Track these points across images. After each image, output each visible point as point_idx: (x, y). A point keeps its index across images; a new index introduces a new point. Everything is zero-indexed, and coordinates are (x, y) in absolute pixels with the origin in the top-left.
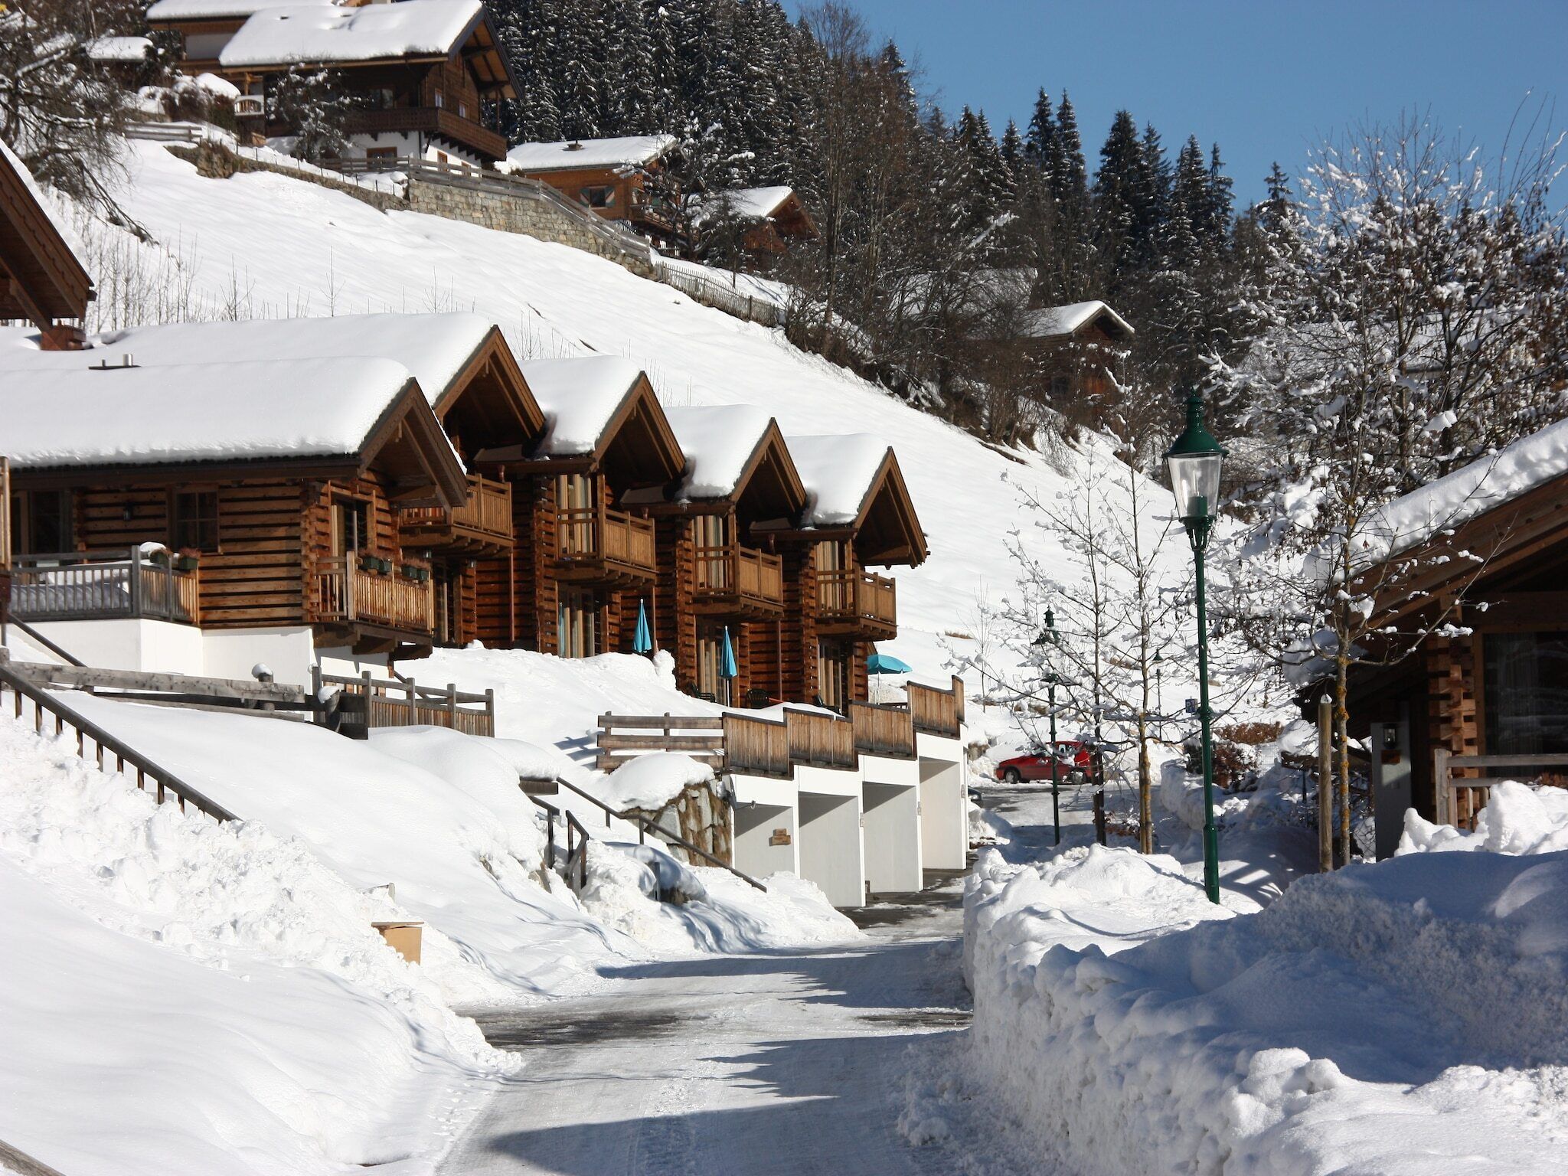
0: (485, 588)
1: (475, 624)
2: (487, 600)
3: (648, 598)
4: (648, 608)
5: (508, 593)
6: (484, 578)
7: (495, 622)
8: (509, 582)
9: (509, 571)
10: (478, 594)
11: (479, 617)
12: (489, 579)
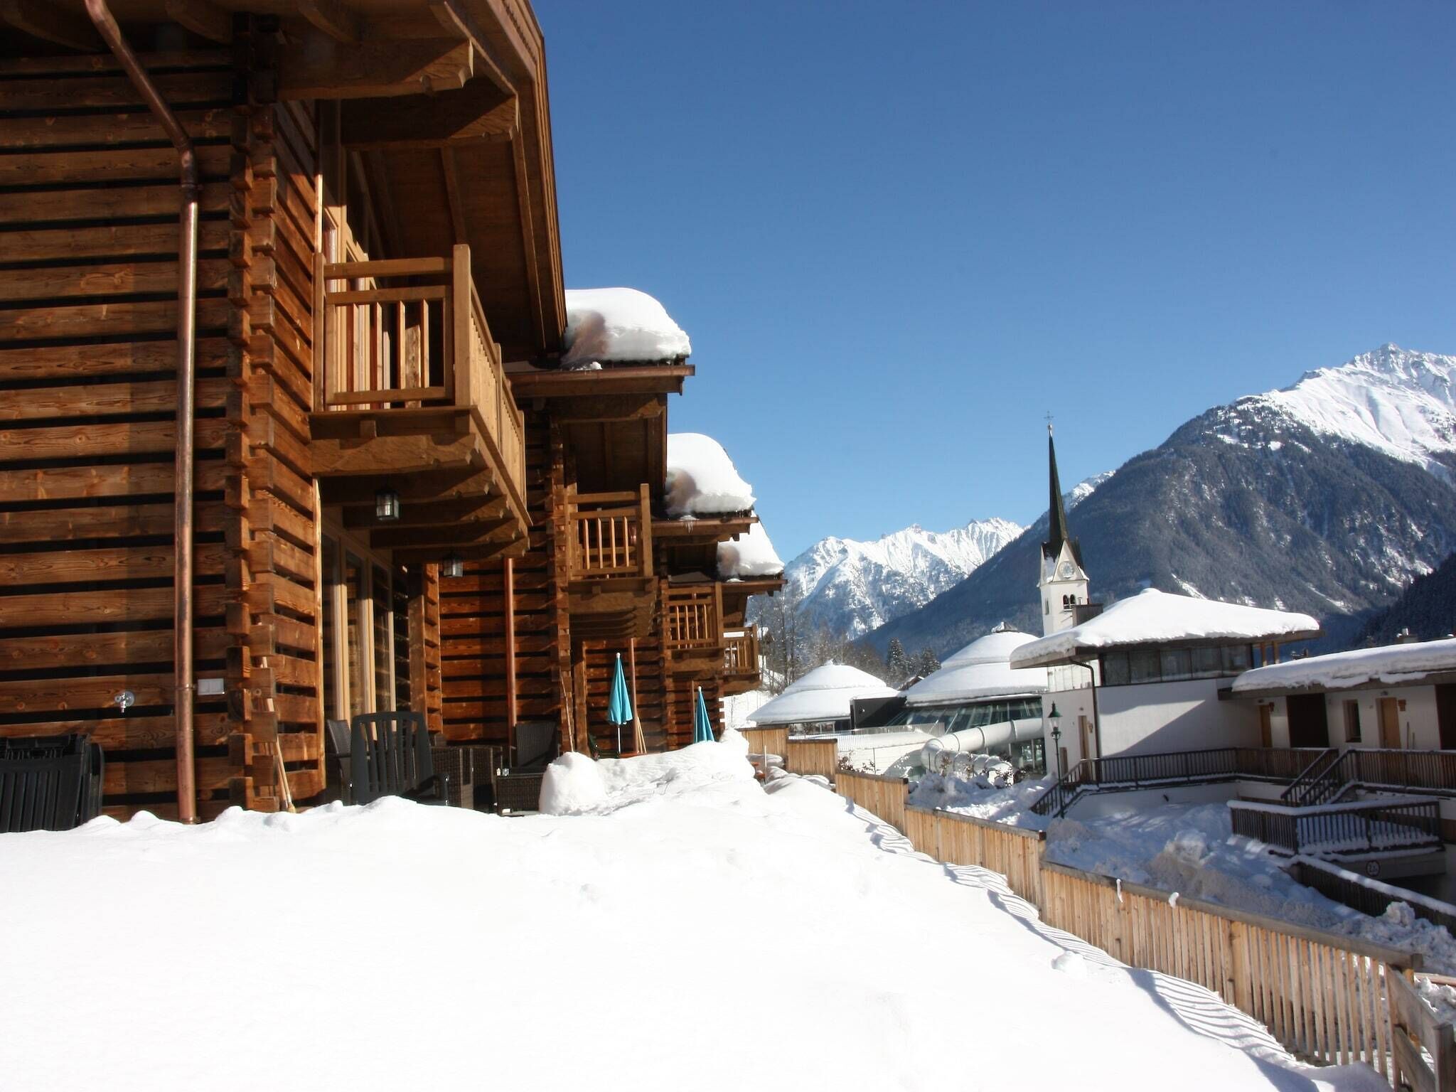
0: (457, 625)
1: (439, 694)
2: (463, 648)
3: (625, 651)
4: (626, 665)
5: (502, 633)
6: (455, 607)
7: (475, 689)
8: (503, 613)
9: (503, 593)
10: (444, 637)
11: (445, 679)
12: (466, 609)
